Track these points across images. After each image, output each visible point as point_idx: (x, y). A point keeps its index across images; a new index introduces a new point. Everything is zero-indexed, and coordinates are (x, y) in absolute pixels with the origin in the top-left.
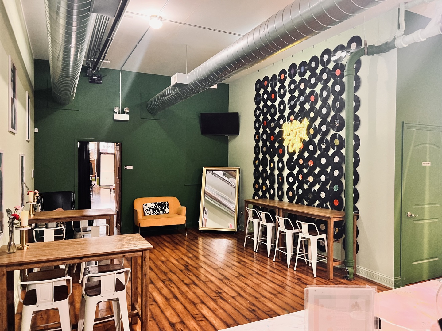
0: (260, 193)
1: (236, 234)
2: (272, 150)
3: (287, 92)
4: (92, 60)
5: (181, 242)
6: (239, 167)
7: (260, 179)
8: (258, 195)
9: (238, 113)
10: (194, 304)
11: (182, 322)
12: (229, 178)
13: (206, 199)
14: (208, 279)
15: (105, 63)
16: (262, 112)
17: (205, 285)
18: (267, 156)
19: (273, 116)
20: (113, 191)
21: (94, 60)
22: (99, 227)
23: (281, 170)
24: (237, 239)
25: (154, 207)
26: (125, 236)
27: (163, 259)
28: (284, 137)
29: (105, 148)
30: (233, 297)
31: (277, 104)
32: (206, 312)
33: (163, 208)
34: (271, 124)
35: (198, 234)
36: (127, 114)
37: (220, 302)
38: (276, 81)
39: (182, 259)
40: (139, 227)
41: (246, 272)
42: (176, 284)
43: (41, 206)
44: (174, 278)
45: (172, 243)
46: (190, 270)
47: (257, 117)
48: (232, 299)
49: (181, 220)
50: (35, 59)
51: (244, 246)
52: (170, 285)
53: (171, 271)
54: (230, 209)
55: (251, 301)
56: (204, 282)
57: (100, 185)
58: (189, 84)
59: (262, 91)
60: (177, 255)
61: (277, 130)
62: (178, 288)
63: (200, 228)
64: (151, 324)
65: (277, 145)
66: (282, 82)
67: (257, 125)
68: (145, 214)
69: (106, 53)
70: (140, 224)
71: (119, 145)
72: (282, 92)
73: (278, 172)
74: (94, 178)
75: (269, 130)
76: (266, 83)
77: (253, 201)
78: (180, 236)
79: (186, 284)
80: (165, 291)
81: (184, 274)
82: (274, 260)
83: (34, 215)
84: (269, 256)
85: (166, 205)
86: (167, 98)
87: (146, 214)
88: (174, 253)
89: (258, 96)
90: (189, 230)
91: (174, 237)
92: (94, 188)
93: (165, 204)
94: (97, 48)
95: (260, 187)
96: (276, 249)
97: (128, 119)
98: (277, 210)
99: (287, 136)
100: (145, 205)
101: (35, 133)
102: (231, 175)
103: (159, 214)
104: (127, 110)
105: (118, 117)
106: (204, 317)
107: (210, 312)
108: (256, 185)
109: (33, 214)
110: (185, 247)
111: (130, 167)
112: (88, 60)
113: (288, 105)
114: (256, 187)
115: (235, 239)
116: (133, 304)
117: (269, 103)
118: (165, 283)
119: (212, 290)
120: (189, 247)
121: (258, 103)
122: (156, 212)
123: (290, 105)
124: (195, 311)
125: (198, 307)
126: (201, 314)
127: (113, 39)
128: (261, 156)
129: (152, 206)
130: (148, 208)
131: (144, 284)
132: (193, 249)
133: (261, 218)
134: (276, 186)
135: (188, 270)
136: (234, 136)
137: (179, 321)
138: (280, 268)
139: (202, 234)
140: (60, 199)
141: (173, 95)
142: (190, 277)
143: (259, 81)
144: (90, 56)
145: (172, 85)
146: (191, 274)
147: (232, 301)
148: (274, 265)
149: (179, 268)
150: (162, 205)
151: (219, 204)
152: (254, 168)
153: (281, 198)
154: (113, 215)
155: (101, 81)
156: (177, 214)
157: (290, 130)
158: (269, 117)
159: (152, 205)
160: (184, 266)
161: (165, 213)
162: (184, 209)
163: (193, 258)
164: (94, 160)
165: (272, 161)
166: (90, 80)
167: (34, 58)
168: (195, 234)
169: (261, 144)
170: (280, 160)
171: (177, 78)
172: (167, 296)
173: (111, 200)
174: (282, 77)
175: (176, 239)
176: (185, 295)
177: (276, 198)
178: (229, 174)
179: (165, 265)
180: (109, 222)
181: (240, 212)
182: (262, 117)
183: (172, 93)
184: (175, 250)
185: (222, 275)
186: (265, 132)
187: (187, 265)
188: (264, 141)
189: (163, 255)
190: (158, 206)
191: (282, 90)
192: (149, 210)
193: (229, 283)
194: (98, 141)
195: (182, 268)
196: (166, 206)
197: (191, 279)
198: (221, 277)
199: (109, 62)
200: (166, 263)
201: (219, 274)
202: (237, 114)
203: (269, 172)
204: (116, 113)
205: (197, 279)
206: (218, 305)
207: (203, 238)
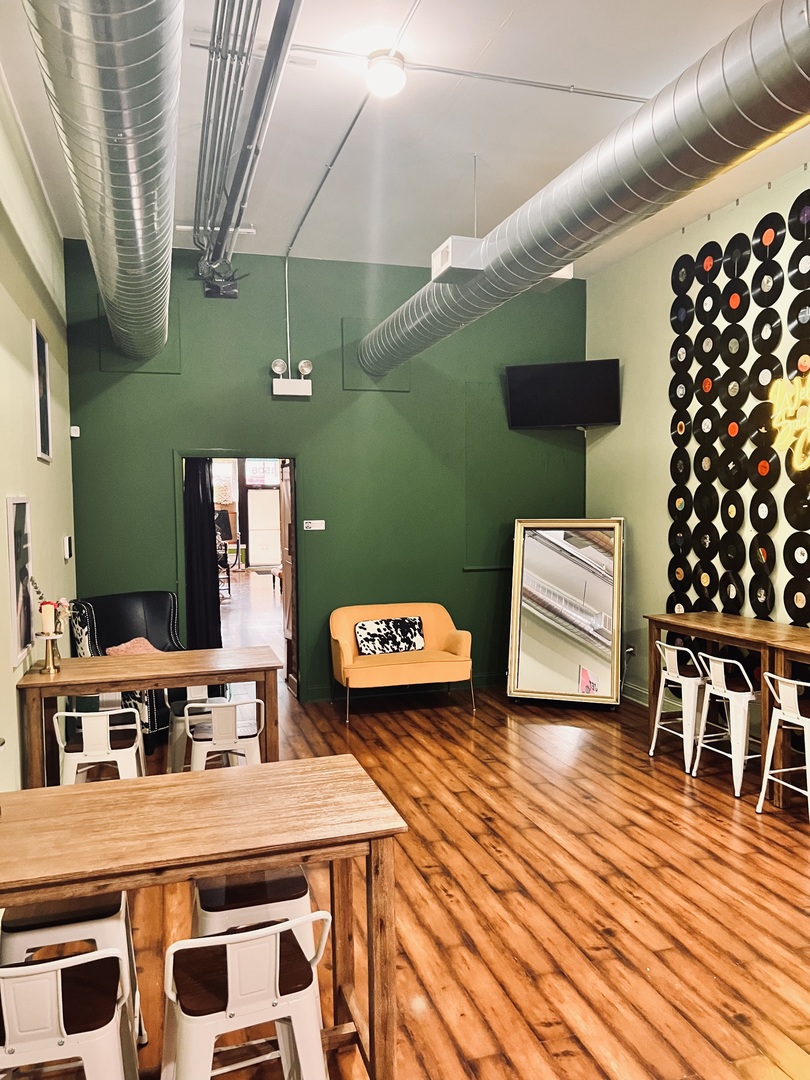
0: (692, 595)
1: (616, 711)
2: (731, 466)
3: (787, 283)
4: (209, 228)
5: (461, 733)
6: (622, 519)
7: (692, 553)
8: (686, 602)
9: (618, 360)
10: (534, 977)
11: (503, 1058)
12: (579, 546)
13: (525, 609)
14: (563, 876)
15: (244, 240)
16: (695, 351)
17: (555, 895)
18: (716, 484)
19: (735, 361)
20: (278, 580)
21: (212, 228)
22: (235, 706)
23: (765, 527)
24: (622, 727)
25: (383, 633)
26: (308, 768)
27: (417, 790)
28: (775, 425)
29: (258, 474)
30: (656, 954)
31: (747, 323)
32: (578, 1018)
33: (409, 635)
34: (730, 387)
35: (507, 710)
36: (306, 377)
37: (617, 974)
38: (747, 253)
39: (473, 793)
40: (346, 688)
41: (678, 852)
42: (466, 889)
43: (91, 634)
44: (455, 862)
45: (437, 736)
46: (501, 833)
47: (680, 369)
48: (654, 960)
49: (458, 669)
50: (64, 239)
51: (651, 753)
52: (446, 891)
53: (445, 838)
54: (581, 629)
55: (723, 977)
56: (552, 885)
57: (247, 565)
58: (488, 267)
59: (695, 289)
60: (456, 777)
61: (750, 404)
62: (474, 906)
63: (513, 690)
64: (401, 1058)
65: (749, 449)
66: (767, 254)
67: (681, 391)
68: (360, 652)
69: (243, 202)
70: (347, 679)
71: (288, 465)
72: (767, 283)
73: (754, 533)
74: (235, 546)
75: (724, 403)
76: (708, 264)
77: (668, 619)
78: (457, 715)
79: (495, 890)
80: (433, 913)
81: (485, 848)
82: (759, 809)
83: (59, 671)
84: (737, 794)
85: (417, 627)
86: (416, 323)
87: (364, 651)
88: (445, 770)
89: (681, 305)
90: (480, 696)
91: (440, 716)
92: (234, 571)
93: (412, 624)
94: (219, 188)
95: (692, 578)
96: (767, 775)
97: (308, 392)
98: (765, 655)
99: (785, 421)
100: (360, 628)
101: (72, 438)
102: (589, 540)
103: (398, 651)
104: (305, 367)
105: (282, 387)
106: (576, 1039)
107: (592, 1017)
108: (679, 570)
109: (55, 667)
110: (472, 748)
111: (318, 525)
112: (198, 231)
113: (790, 321)
114: (677, 576)
115: (615, 726)
116: (340, 987)
117: (721, 323)
118: (432, 884)
119: (584, 921)
120: (488, 753)
121: (680, 326)
122: (389, 647)
123: (795, 323)
124: (537, 1007)
125: (547, 991)
126: (562, 1022)
127: (261, 148)
128: (693, 484)
129: (379, 630)
130: (369, 634)
131: (378, 954)
132: (498, 761)
133: (705, 674)
134: (747, 574)
135: (493, 833)
136: (602, 429)
137: (492, 1050)
138: (786, 841)
139: (517, 708)
140: (140, 612)
141: (435, 313)
142: (504, 861)
143: (684, 261)
144: (202, 217)
145: (434, 277)
146: (505, 850)
147: (656, 969)
148: (759, 823)
149: (468, 827)
150: (405, 626)
151: (550, 614)
152: (669, 522)
153: (764, 612)
154: (274, 669)
155: (236, 291)
156: (445, 650)
157: (797, 402)
158: (721, 366)
159: (378, 626)
160: (482, 820)
161: (412, 648)
162: (466, 637)
163: (502, 790)
164: (234, 503)
165: (733, 498)
166: (207, 289)
167: (62, 236)
168: (497, 707)
169: (693, 447)
170: (763, 496)
171: (450, 254)
172: (440, 936)
173: (275, 604)
174: (769, 237)
175: (446, 723)
176: (499, 935)
177: (748, 611)
178: (582, 536)
179: (423, 812)
180: (265, 691)
181: (625, 646)
182: (695, 369)
183: (431, 306)
184: (449, 762)
185: (605, 860)
186: (707, 411)
187: (490, 815)
188: (706, 441)
189: (415, 776)
190: (393, 630)
191: (766, 278)
192: (371, 640)
193: (631, 893)
194: (241, 456)
195: (478, 826)
196: (415, 630)
197: (508, 872)
198: (604, 869)
199: (254, 231)
200: (426, 805)
201: (592, 854)
202: (613, 366)
203: (722, 531)
204: (278, 376)
205: (527, 872)
206: (614, 988)
207: (522, 719)
